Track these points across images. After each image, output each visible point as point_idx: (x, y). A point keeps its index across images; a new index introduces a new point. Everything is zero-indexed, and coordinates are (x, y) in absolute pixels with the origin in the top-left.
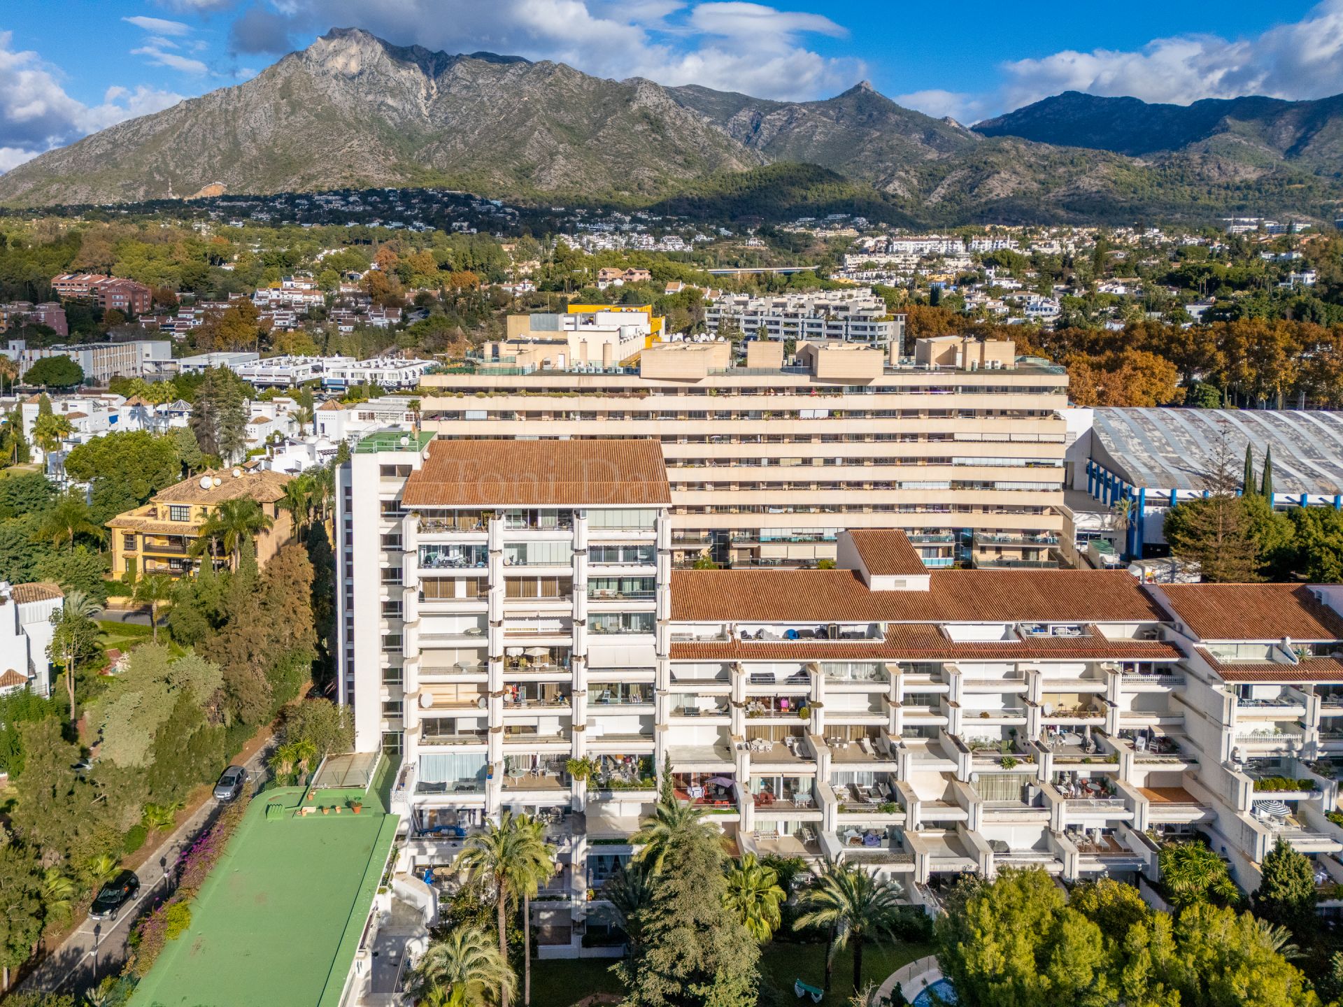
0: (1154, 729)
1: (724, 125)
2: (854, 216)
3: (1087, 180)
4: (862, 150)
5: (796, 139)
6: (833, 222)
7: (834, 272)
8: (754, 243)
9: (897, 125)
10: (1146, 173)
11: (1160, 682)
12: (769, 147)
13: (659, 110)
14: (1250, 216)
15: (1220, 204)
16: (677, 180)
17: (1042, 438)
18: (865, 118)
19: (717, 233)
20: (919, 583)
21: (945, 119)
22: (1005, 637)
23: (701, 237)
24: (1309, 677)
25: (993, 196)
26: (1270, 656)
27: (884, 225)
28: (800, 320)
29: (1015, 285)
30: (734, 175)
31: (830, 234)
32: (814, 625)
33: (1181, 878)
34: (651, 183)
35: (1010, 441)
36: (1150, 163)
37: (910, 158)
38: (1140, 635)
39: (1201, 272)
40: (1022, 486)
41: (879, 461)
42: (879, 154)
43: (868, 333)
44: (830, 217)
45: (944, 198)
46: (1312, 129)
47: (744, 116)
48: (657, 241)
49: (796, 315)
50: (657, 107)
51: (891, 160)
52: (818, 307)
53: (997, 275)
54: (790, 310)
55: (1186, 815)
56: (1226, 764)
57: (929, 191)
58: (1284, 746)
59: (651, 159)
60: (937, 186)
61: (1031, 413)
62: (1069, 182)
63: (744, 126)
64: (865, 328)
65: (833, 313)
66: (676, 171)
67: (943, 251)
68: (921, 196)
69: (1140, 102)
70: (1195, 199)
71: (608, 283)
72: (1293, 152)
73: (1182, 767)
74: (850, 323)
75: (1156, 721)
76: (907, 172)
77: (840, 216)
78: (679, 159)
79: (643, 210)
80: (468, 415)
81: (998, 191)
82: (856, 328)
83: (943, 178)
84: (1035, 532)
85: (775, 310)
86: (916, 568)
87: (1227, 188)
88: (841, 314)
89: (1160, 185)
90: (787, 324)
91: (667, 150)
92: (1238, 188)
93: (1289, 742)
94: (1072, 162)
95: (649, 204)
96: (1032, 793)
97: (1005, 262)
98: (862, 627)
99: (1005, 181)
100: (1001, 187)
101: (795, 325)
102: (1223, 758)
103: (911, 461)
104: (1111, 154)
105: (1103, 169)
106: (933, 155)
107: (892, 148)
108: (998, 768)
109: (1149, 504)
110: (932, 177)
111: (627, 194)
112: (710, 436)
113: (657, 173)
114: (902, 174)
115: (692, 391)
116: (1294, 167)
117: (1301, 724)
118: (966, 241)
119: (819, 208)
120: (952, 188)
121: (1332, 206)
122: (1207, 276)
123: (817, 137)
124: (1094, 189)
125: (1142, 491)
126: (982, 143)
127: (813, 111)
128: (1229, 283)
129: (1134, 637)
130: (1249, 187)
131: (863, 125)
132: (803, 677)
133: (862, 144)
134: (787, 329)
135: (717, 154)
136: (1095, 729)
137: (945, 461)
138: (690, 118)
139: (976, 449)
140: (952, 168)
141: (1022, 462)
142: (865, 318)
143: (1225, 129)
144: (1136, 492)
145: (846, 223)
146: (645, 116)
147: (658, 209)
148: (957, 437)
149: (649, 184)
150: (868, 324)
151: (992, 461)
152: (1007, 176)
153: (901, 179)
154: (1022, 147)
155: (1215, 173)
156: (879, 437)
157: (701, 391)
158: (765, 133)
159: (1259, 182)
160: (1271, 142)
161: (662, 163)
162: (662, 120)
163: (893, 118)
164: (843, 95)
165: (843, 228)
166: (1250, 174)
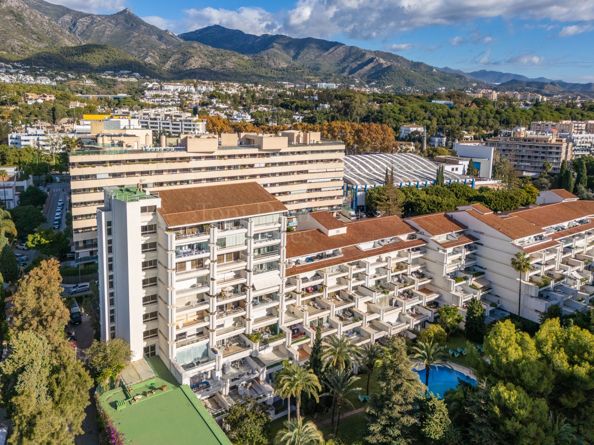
0: (419, 270)
1: (57, 21)
2: (133, 72)
3: (229, 63)
4: (130, 41)
5: (96, 32)
6: (123, 74)
7: (141, 98)
8: (89, 83)
9: (145, 31)
10: (249, 62)
11: (421, 253)
12: (82, 34)
13: (19, 10)
14: (286, 81)
15: (275, 76)
16: (34, 47)
17: (337, 170)
18: (129, 25)
19: (67, 77)
20: (343, 230)
21: (167, 31)
22: (374, 247)
23: (59, 78)
24: (462, 243)
25: (192, 67)
26: (447, 239)
27: (148, 77)
28: (158, 121)
29: (225, 106)
30: (68, 48)
31: (124, 80)
32: (314, 255)
33: (449, 318)
34: (19, 48)
35: (327, 172)
36: (250, 58)
37: (153, 47)
38: (409, 238)
39: (293, 103)
40: (330, 189)
41: (281, 184)
42: (139, 43)
43: (192, 127)
44: (121, 72)
45: (171, 66)
46: (300, 50)
47: (67, 18)
48: (35, 79)
49: (155, 119)
50: (18, 7)
51: (145, 47)
52: (166, 116)
53: (217, 102)
54: (152, 117)
55: (433, 297)
56: (444, 277)
57: (164, 63)
58: (456, 267)
59: (18, 35)
60: (168, 61)
61: (331, 160)
62: (222, 63)
63: (68, 23)
64: (190, 125)
65: (174, 118)
66: (33, 43)
67: (186, 90)
68: (161, 64)
69: (243, 33)
70: (267, 73)
71: (34, 102)
72: (295, 58)
73: (429, 281)
74: (183, 123)
75: (420, 267)
76: (154, 53)
77: (126, 72)
78: (35, 37)
79: (17, 62)
80: (98, 177)
81: (194, 65)
82: (186, 125)
83: (170, 57)
84: (332, 206)
85: (145, 116)
86: (341, 225)
87: (277, 70)
88: (178, 119)
89: (254, 67)
90: (152, 123)
91: (26, 31)
92: (281, 70)
93: (458, 265)
94: (222, 55)
95: (19, 59)
96: (394, 301)
97: (217, 96)
98: (330, 252)
99: (197, 61)
100: (195, 63)
101: (157, 123)
102: (444, 275)
103: (292, 182)
104: (236, 53)
105: (234, 59)
106: (163, 46)
107: (144, 41)
108: (383, 295)
109: (359, 191)
110: (165, 57)
111: (5, 53)
112: (217, 178)
113: (22, 43)
114: (152, 54)
115: (207, 158)
116: (297, 63)
117: (460, 259)
118: (195, 86)
119: (115, 67)
120: (175, 62)
121: (310, 79)
122: (295, 104)
123: (107, 33)
124: (231, 67)
125: (357, 187)
126: (183, 44)
127: (103, 19)
128: (301, 107)
129: (407, 239)
130: (284, 70)
131: (129, 29)
132: (317, 277)
133: (130, 38)
134: (152, 125)
135: (56, 36)
136: (403, 274)
137: (305, 181)
138: (39, 16)
139: (315, 176)
140: (173, 53)
141: (330, 180)
142: (190, 121)
143: (273, 47)
144: (355, 187)
145: (130, 75)
146: (11, 11)
147: (27, 62)
148: (309, 171)
149: (18, 49)
150: (192, 123)
151: (320, 180)
152: (197, 59)
153: (150, 56)
154: (202, 47)
155: (273, 64)
156: (280, 174)
157: (212, 158)
158: (80, 28)
159: (287, 67)
160: (288, 54)
161: (25, 38)
162: (22, 15)
163: (143, 28)
164: (118, 13)
165: (128, 77)
166: (284, 65)
